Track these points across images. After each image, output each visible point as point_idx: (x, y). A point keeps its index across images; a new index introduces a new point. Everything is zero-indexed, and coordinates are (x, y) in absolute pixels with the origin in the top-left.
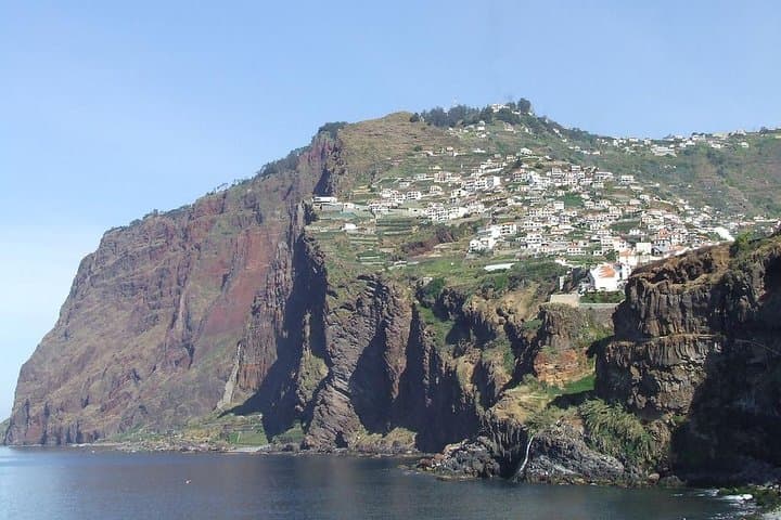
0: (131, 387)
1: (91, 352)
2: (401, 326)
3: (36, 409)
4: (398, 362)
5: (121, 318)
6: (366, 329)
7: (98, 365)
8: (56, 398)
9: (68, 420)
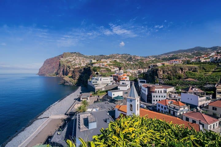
0: (48, 71)
1: (45, 68)
2: (65, 68)
3: (41, 72)
4: (65, 71)
5: (48, 66)
6: (63, 68)
7: (46, 69)
8: (42, 71)
9: (43, 73)
